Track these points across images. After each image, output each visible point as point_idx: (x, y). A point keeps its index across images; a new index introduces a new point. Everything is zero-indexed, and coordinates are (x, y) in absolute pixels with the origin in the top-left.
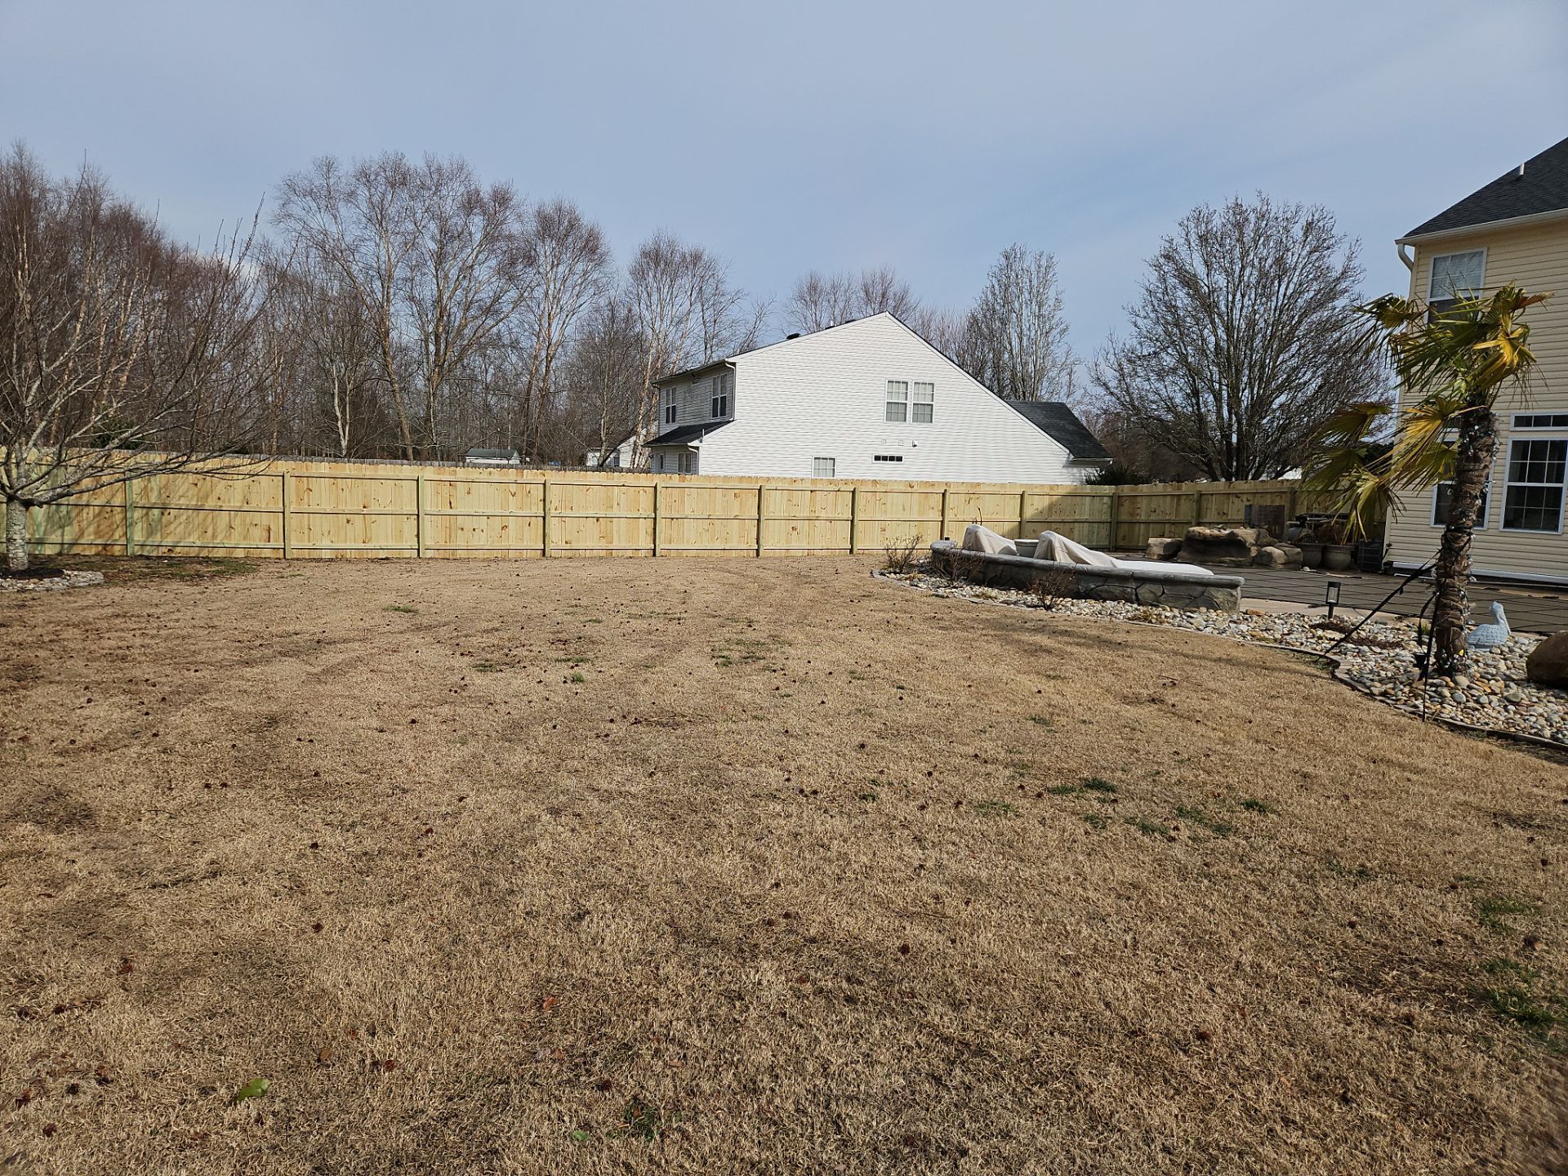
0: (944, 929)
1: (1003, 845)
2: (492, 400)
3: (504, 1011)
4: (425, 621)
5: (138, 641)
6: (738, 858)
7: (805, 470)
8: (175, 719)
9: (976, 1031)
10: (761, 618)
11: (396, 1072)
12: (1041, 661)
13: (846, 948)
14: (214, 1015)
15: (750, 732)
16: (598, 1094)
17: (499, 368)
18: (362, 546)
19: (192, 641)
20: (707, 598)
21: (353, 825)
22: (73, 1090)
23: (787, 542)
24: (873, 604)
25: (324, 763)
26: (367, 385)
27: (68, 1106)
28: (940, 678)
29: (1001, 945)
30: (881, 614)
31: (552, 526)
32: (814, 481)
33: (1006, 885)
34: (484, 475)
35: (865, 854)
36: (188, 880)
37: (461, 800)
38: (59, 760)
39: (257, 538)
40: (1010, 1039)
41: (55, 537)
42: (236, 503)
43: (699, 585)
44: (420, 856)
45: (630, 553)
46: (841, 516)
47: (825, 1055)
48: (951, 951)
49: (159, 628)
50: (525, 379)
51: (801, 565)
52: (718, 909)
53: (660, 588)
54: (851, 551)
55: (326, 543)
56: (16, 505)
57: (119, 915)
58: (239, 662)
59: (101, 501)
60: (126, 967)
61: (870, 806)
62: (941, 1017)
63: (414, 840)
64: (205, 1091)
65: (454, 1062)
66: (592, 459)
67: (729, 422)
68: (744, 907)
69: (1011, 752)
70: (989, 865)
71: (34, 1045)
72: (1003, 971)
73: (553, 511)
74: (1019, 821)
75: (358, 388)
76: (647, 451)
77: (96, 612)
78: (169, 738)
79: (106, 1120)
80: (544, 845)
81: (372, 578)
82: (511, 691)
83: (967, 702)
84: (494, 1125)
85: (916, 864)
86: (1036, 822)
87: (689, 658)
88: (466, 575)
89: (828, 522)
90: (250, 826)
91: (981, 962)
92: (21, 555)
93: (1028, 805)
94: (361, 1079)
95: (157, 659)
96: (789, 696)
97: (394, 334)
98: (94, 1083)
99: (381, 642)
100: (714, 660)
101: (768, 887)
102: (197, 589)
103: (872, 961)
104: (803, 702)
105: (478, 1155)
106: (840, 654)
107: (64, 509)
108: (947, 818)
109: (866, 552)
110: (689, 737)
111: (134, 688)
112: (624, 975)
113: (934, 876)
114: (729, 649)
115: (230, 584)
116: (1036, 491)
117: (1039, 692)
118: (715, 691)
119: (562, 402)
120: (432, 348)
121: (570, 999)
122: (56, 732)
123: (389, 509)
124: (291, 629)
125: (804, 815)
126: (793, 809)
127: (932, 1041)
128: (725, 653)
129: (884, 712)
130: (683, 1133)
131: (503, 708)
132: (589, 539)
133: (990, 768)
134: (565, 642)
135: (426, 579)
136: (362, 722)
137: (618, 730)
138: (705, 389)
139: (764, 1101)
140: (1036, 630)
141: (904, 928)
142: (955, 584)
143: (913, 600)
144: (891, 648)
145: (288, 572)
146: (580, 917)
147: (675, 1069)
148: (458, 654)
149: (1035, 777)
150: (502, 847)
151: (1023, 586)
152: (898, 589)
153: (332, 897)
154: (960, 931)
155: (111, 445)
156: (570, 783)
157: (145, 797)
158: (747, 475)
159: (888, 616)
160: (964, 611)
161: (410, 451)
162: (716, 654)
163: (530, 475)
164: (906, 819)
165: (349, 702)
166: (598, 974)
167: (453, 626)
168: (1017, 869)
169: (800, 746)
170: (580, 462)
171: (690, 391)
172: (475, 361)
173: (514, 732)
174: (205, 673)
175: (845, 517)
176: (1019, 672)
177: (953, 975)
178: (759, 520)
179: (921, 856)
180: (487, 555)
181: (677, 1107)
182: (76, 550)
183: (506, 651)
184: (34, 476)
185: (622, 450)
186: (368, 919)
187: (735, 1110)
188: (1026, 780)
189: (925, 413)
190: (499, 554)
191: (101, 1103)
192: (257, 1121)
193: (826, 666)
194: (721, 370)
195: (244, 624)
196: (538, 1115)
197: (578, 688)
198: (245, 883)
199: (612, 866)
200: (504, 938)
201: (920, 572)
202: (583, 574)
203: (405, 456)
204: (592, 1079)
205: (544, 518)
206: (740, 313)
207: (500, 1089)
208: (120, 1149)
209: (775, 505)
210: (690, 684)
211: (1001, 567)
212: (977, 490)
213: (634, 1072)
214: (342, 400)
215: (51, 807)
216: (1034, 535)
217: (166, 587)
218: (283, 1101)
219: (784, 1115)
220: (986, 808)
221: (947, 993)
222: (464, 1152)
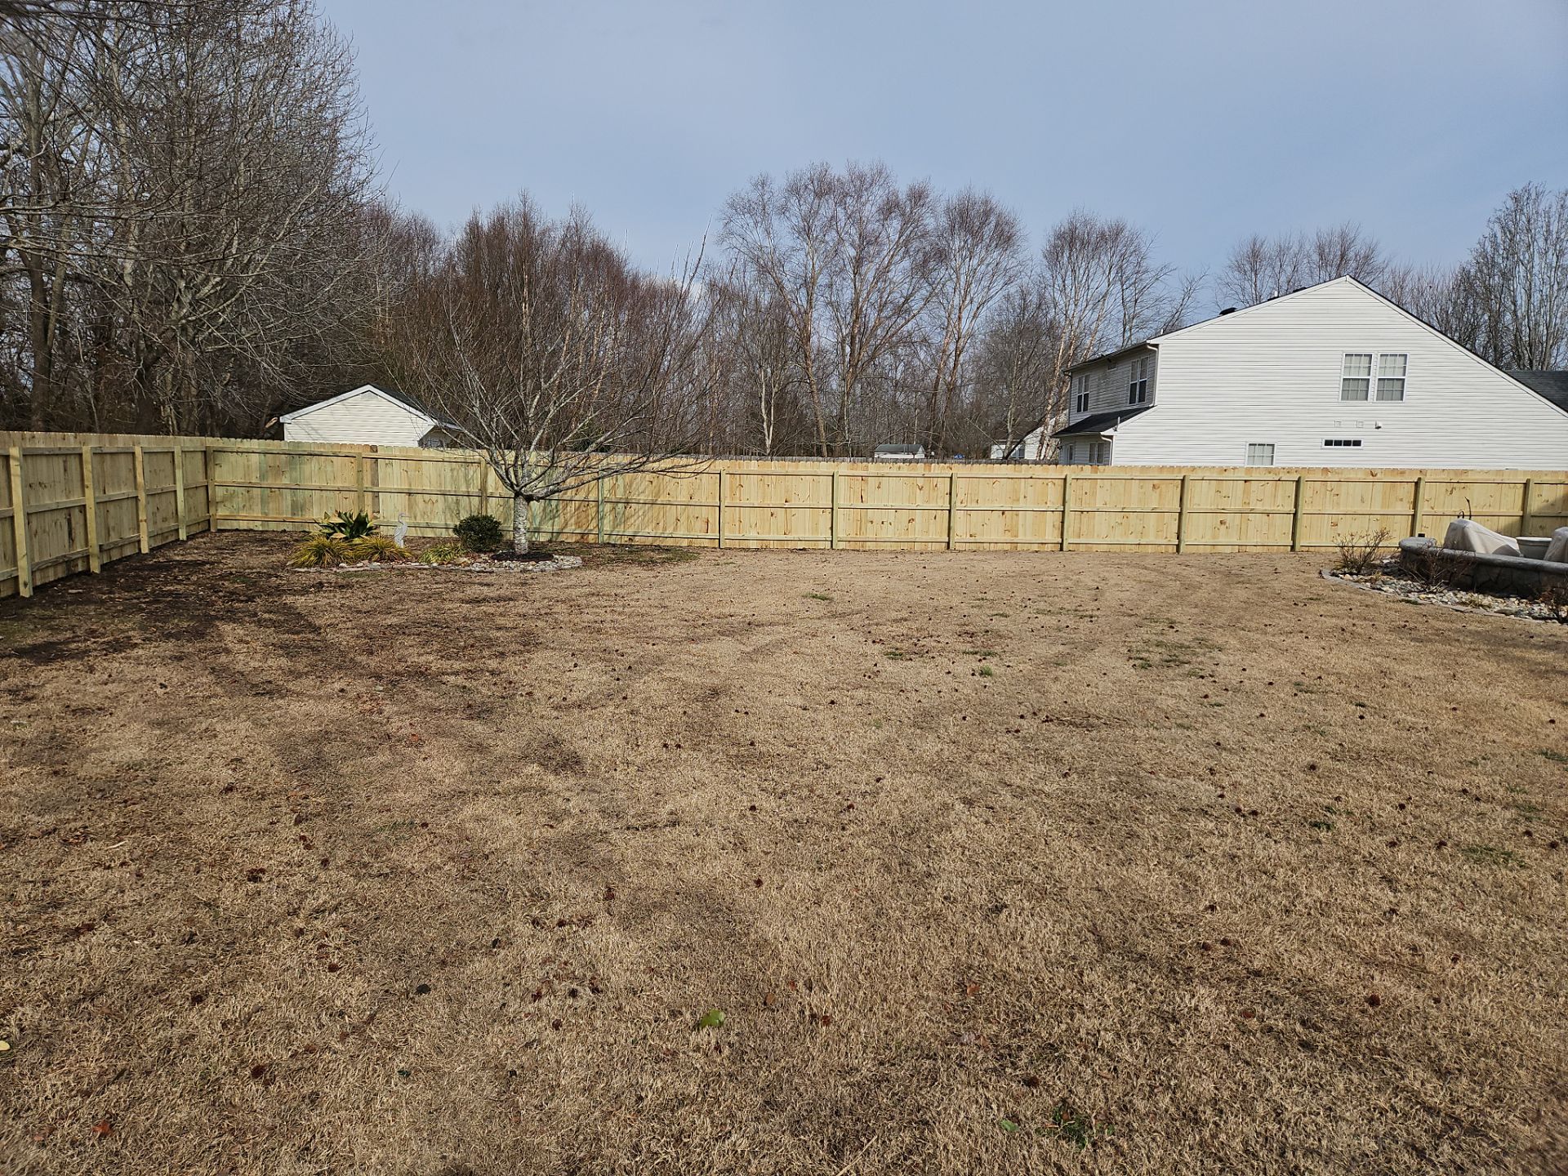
0: (1425, 986)
1: (1502, 898)
2: (901, 397)
3: (928, 989)
4: (840, 609)
5: (609, 617)
6: (1165, 873)
7: (1238, 458)
8: (639, 685)
9: (1469, 1107)
10: (1184, 619)
11: (832, 1027)
12: (1553, 684)
13: (1299, 988)
14: (679, 947)
15: (1175, 741)
16: (1025, 1089)
17: (908, 365)
18: (783, 537)
19: (649, 618)
20: (1121, 595)
21: (784, 793)
22: (573, 994)
23: (1214, 537)
24: (1323, 609)
25: (758, 734)
26: (789, 387)
27: (570, 1007)
28: (1414, 697)
29: (1501, 1014)
30: (1334, 620)
31: (957, 519)
32: (1249, 470)
33: (1507, 946)
34: (893, 470)
35: (1319, 888)
36: (654, 826)
37: (878, 780)
38: (555, 714)
39: (698, 530)
40: (1514, 1123)
41: (547, 527)
42: (684, 499)
43: (1112, 582)
44: (843, 829)
45: (1035, 547)
46: (1281, 509)
47: (1277, 1098)
48: (1434, 1012)
49: (624, 606)
50: (933, 374)
51: (1232, 563)
52: (1145, 924)
53: (1069, 584)
54: (1293, 548)
55: (753, 534)
56: (521, 500)
57: (603, 850)
58: (687, 639)
59: (581, 496)
60: (610, 896)
61: (1323, 834)
62: (1423, 1084)
63: (838, 813)
64: (674, 1014)
65: (884, 1029)
66: (997, 452)
67: (1148, 408)
68: (1175, 925)
69: (1512, 791)
70: (1484, 921)
71: (545, 950)
72: (1504, 1044)
73: (958, 504)
74: (1524, 873)
75: (782, 390)
76: (1054, 442)
77: (578, 591)
78: (635, 701)
79: (598, 1024)
80: (959, 834)
81: (792, 567)
82: (921, 681)
83: (1451, 728)
84: (923, 1097)
85: (1386, 907)
86: (1549, 877)
87: (1101, 658)
88: (875, 566)
89: (1265, 516)
90: (700, 785)
91: (1475, 1031)
92: (523, 541)
93: (1538, 855)
94: (801, 1027)
95: (623, 632)
96: (1219, 705)
97: (814, 339)
98: (588, 991)
99: (801, 626)
100: (1132, 662)
101: (1201, 908)
102: (652, 573)
103: (1331, 1007)
104: (1237, 713)
105: (910, 1122)
106: (1281, 662)
107: (554, 503)
108: (1425, 860)
109: (1312, 549)
110: (1105, 741)
111: (607, 656)
112: (1046, 976)
113: (1410, 924)
114: (1148, 651)
115: (676, 569)
116: (1545, 479)
117: (1552, 721)
118: (1132, 694)
119: (968, 395)
120: (848, 349)
121: (992, 989)
122: (553, 690)
123: (808, 503)
124: (726, 611)
125: (1242, 836)
126: (1228, 828)
127: (1412, 1108)
128: (1144, 655)
129: (1340, 731)
130: (1117, 1148)
131: (914, 696)
132: (994, 532)
133: (1484, 807)
134: (972, 635)
135: (840, 570)
136: (787, 699)
137: (1029, 726)
138: (1123, 375)
139: (1207, 1134)
140: (1546, 647)
141: (1373, 978)
142: (1432, 588)
143: (1375, 605)
144: (1347, 659)
145: (722, 560)
146: (998, 910)
147: (1105, 1081)
148: (870, 641)
149: (1547, 823)
150: (919, 830)
151: (1529, 594)
152: (1356, 592)
153: (769, 857)
154: (1447, 990)
155: (590, 449)
156: (981, 775)
157: (619, 751)
158: (1168, 465)
159: (1343, 623)
160: (1445, 621)
161: (824, 449)
162: (1133, 655)
163: (938, 469)
164: (1371, 854)
165: (777, 680)
166: (1018, 969)
167: (864, 615)
168: (1522, 928)
169: (1234, 761)
170: (985, 455)
171: (1105, 377)
172: (887, 359)
173: (925, 720)
174: (660, 646)
175: (1287, 509)
176: (1523, 696)
177: (1436, 1037)
178: (1180, 514)
179: (1392, 899)
180: (895, 547)
181: (1109, 1120)
182: (562, 538)
183: (915, 640)
184: (534, 476)
185: (1028, 441)
186: (801, 881)
187: (1174, 1137)
188: (1534, 826)
189: (1394, 389)
190: (905, 546)
191: (594, 1009)
192: (716, 1048)
193: (1265, 675)
194: (1142, 354)
195: (690, 606)
196: (966, 1097)
197: (987, 681)
198: (698, 835)
199: (1028, 863)
200: (925, 918)
201: (1385, 574)
202: (988, 568)
203: (819, 453)
204: (1018, 1073)
205: (950, 511)
206: (1166, 291)
207: (928, 1063)
208: (610, 1051)
209: (1200, 496)
210: (1105, 685)
211: (1497, 571)
212: (1464, 478)
213: (1062, 1075)
214: (768, 402)
215: (551, 752)
216: (1541, 532)
217: (628, 571)
218: (737, 1035)
219: (1231, 1154)
220: (1477, 853)
221: (1430, 1058)
222: (897, 1117)
